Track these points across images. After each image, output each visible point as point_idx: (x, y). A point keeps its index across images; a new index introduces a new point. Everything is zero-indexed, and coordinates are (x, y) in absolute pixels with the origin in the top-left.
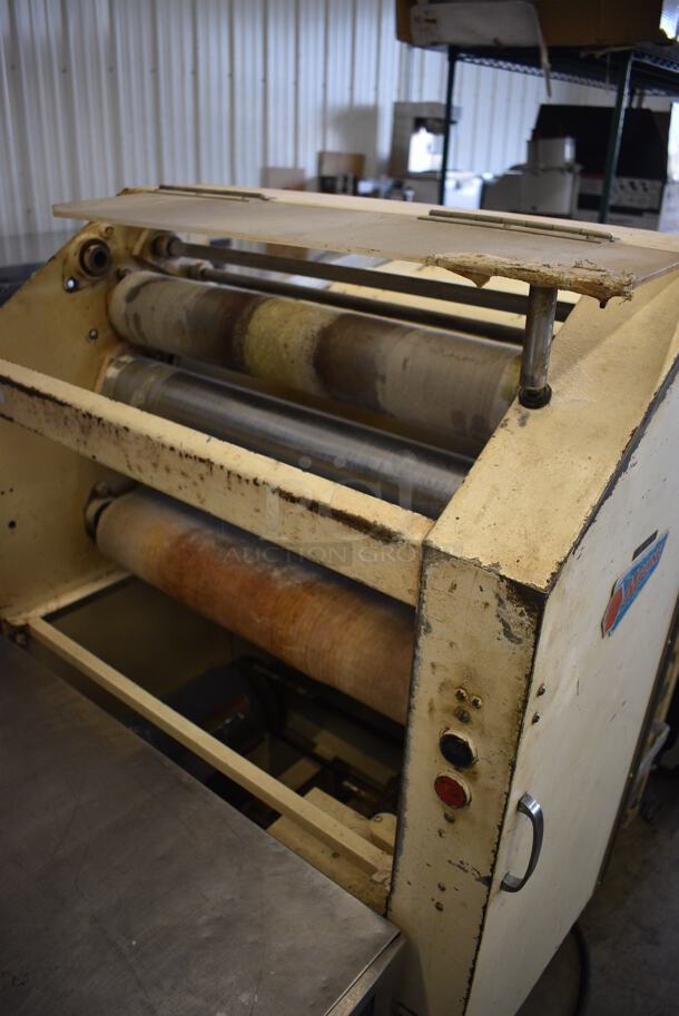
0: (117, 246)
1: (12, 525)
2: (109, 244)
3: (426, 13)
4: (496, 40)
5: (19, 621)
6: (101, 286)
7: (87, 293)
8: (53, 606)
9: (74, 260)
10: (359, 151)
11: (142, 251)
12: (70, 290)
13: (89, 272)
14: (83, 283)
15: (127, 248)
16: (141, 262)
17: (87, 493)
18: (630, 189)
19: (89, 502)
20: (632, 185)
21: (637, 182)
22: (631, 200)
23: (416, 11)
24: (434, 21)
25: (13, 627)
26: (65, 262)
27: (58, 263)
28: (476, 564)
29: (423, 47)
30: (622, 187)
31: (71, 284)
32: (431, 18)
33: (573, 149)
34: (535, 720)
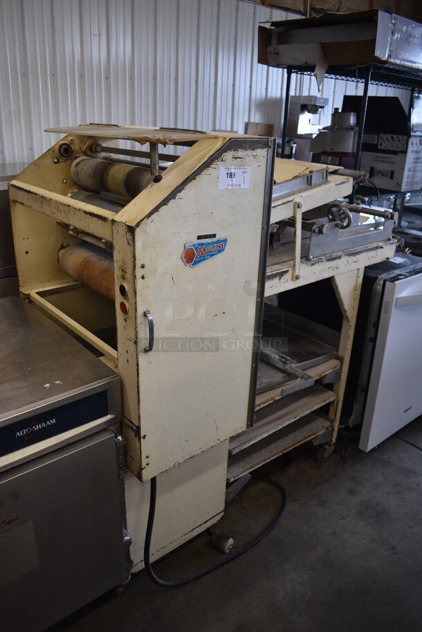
0: (75, 147)
1: (27, 252)
2: (72, 146)
3: (275, 50)
4: (306, 63)
5: (27, 292)
6: (68, 162)
7: (62, 165)
8: (41, 290)
9: (57, 150)
10: (270, 123)
11: (86, 149)
12: (55, 163)
13: (63, 156)
14: (61, 160)
15: (80, 148)
16: (85, 154)
17: (59, 246)
18: (391, 140)
19: (60, 250)
20: (392, 137)
21: (395, 136)
22: (392, 146)
23: (270, 49)
24: (278, 54)
25: (24, 294)
26: (54, 151)
27: (51, 152)
28: (121, 222)
29: (273, 66)
30: (387, 139)
31: (56, 160)
32: (277, 52)
33: (355, 118)
34: (143, 277)
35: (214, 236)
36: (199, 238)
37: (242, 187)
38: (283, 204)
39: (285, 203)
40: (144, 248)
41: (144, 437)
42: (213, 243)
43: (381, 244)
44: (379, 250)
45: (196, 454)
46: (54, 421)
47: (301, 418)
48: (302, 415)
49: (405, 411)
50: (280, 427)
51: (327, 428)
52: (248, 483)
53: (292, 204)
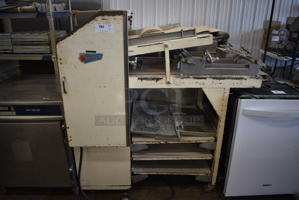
34: (61, 63)
35: (95, 52)
36: (87, 51)
37: (109, 32)
38: (155, 44)
39: (157, 44)
40: (60, 52)
41: (68, 128)
42: (94, 55)
43: (245, 77)
44: (243, 80)
45: (96, 146)
46: (39, 110)
47: (182, 160)
48: (184, 159)
49: (263, 185)
50: (166, 159)
51: (207, 174)
52: (146, 179)
53: (162, 45)
